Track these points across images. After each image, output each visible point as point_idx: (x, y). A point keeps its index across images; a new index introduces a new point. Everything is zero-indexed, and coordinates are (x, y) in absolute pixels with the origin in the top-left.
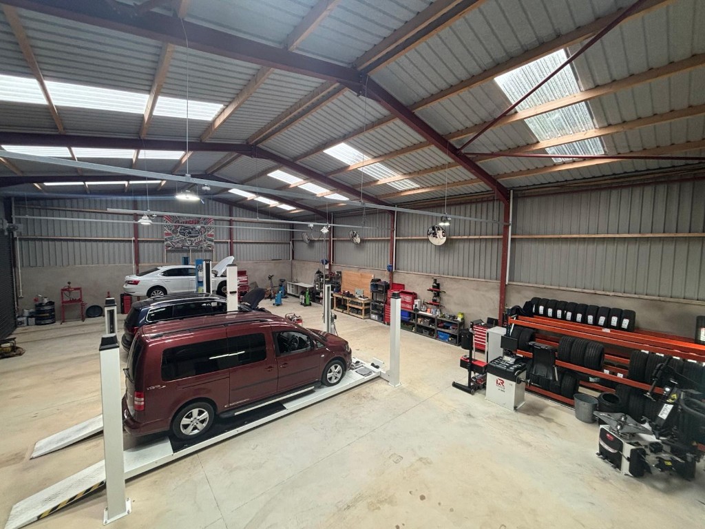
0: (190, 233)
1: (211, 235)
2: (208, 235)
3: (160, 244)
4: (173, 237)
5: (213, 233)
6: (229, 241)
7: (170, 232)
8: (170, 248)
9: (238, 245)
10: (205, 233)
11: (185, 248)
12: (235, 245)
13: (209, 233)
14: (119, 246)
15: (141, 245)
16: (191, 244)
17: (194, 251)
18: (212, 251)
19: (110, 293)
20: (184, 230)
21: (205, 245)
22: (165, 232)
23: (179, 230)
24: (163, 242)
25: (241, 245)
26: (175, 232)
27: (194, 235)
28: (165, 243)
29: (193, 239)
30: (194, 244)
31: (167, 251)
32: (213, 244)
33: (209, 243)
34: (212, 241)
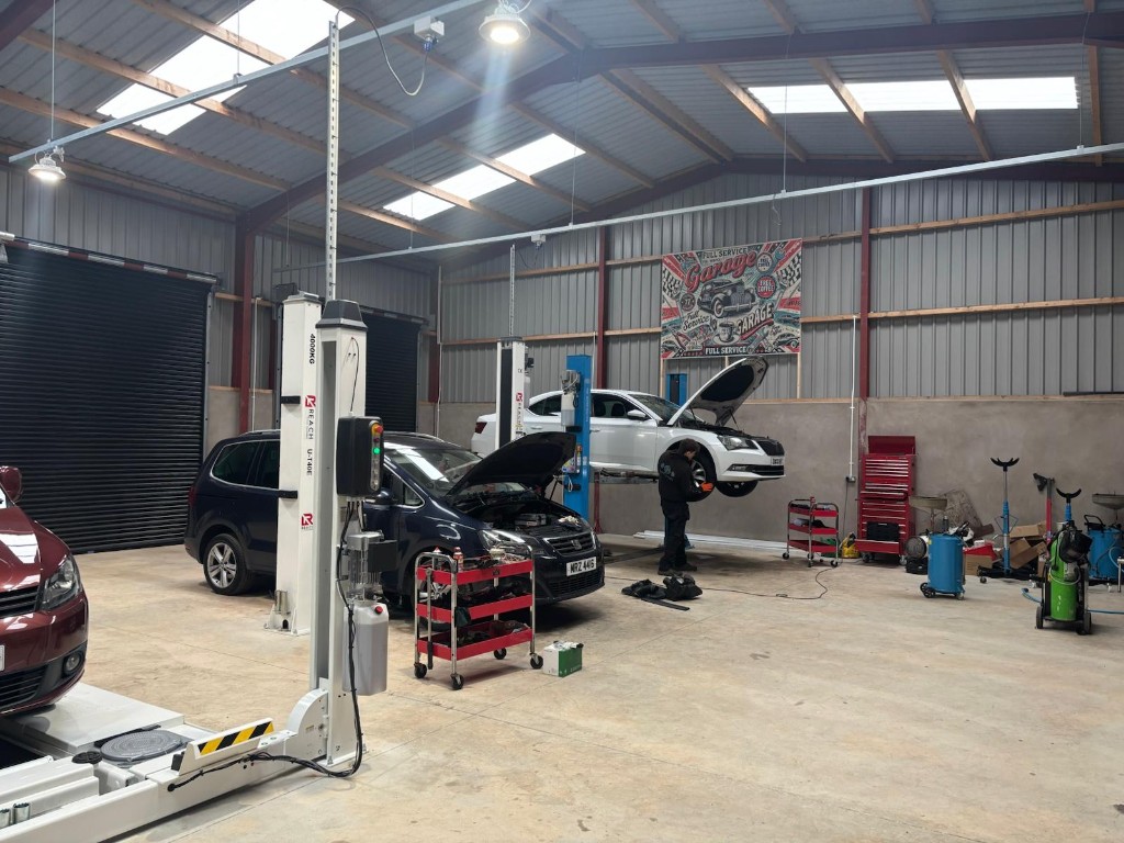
0: (727, 301)
1: (792, 302)
2: (783, 303)
4: (681, 320)
5: (798, 294)
6: (857, 316)
7: (674, 304)
8: (672, 355)
10: (771, 296)
11: (713, 351)
12: (881, 334)
13: (787, 294)
16: (730, 339)
18: (792, 359)
20: (713, 293)
21: (771, 339)
22: (665, 305)
23: (697, 295)
24: (657, 336)
26: (686, 303)
27: (738, 306)
28: (664, 339)
29: (734, 320)
30: (737, 338)
31: (668, 365)
32: (797, 332)
33: (785, 329)
34: (792, 321)
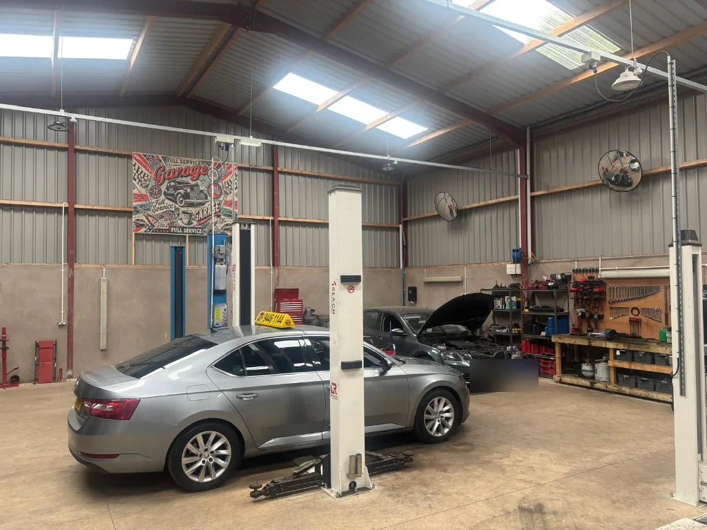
0: (187, 196)
1: (229, 203)
2: (226, 203)
3: (122, 221)
4: (150, 204)
5: (236, 199)
6: (271, 218)
7: (144, 191)
8: (143, 230)
9: (290, 229)
10: (217, 197)
11: (176, 230)
12: (282, 229)
13: (229, 198)
14: (34, 222)
15: (82, 221)
16: (190, 223)
17: (194, 238)
19: (7, 331)
20: (176, 189)
21: (219, 226)
22: (135, 191)
23: (163, 188)
25: (297, 230)
26: (155, 192)
27: (195, 201)
28: (134, 218)
29: (193, 210)
30: (195, 223)
31: (139, 237)
33: (229, 221)
